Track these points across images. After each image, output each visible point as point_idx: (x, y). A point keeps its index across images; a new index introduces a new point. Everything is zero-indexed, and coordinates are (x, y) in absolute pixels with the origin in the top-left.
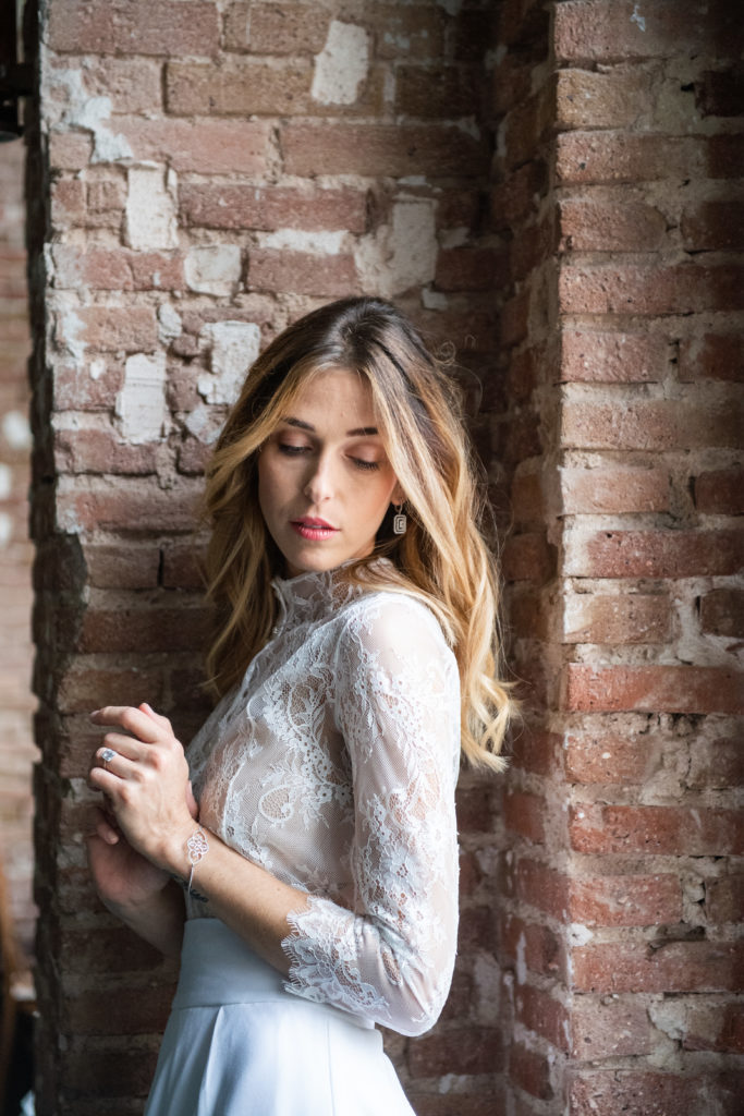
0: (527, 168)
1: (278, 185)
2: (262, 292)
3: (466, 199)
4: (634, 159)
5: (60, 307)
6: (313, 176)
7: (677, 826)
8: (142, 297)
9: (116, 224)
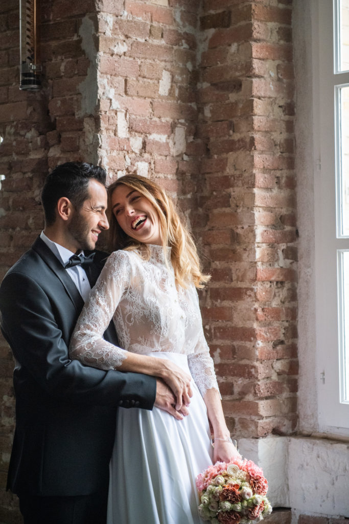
0: (227, 122)
1: (152, 120)
2: (148, 152)
3: (193, 127)
4: (270, 125)
5: (103, 154)
6: (160, 118)
7: (280, 312)
8: (121, 152)
9: (114, 128)
